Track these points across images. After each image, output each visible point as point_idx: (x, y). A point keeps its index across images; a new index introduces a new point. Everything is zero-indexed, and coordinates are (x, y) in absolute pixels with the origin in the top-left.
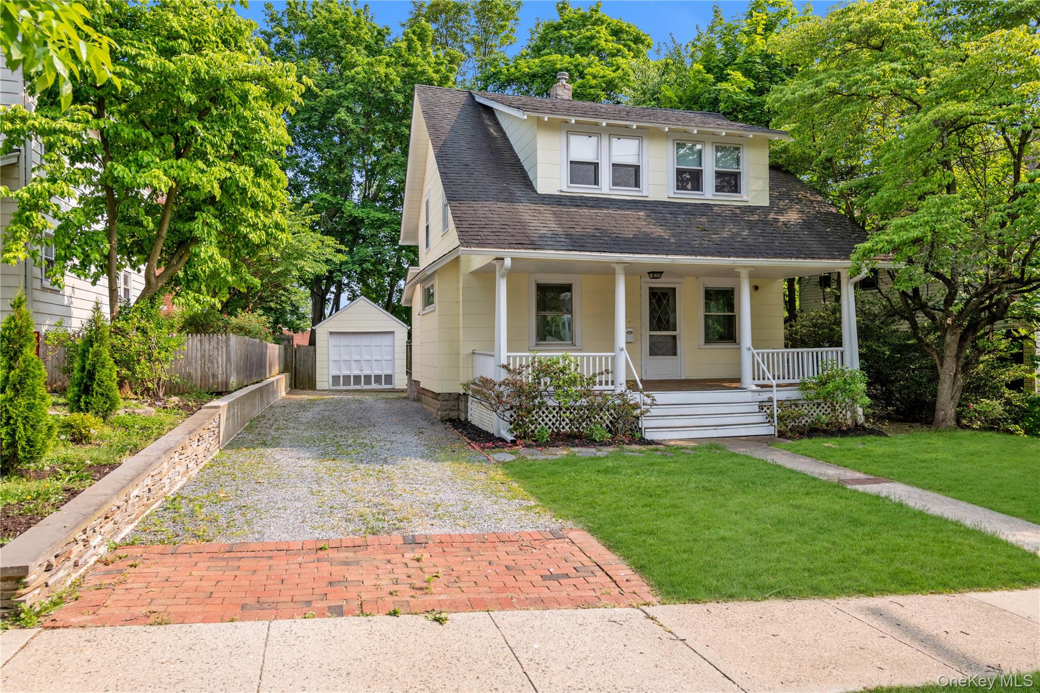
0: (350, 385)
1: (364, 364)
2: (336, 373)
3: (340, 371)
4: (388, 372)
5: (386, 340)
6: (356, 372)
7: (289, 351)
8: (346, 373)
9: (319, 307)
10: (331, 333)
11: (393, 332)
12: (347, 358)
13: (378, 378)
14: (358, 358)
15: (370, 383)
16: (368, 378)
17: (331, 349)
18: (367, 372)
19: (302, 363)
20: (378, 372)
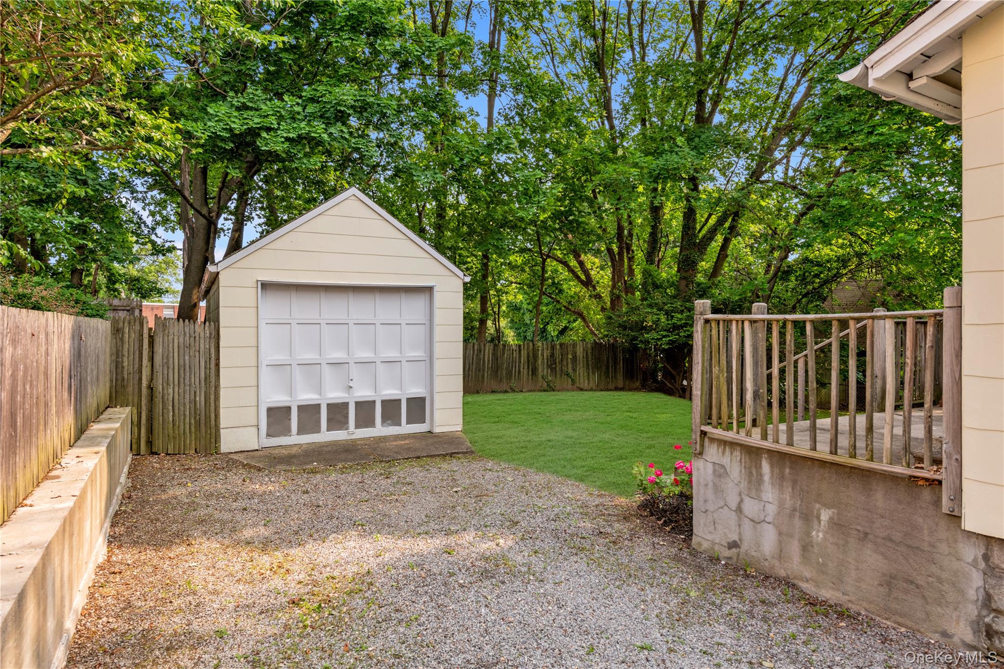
0: (318, 430)
1: (355, 371)
2: (279, 399)
3: (291, 392)
4: (417, 390)
5: (415, 307)
6: (336, 395)
7: (129, 336)
8: (307, 397)
9: (200, 242)
10: (266, 286)
11: (429, 290)
12: (310, 356)
13: (391, 409)
14: (338, 355)
15: (370, 423)
16: (365, 409)
17: (265, 331)
18: (363, 393)
19: (174, 376)
20: (390, 392)
